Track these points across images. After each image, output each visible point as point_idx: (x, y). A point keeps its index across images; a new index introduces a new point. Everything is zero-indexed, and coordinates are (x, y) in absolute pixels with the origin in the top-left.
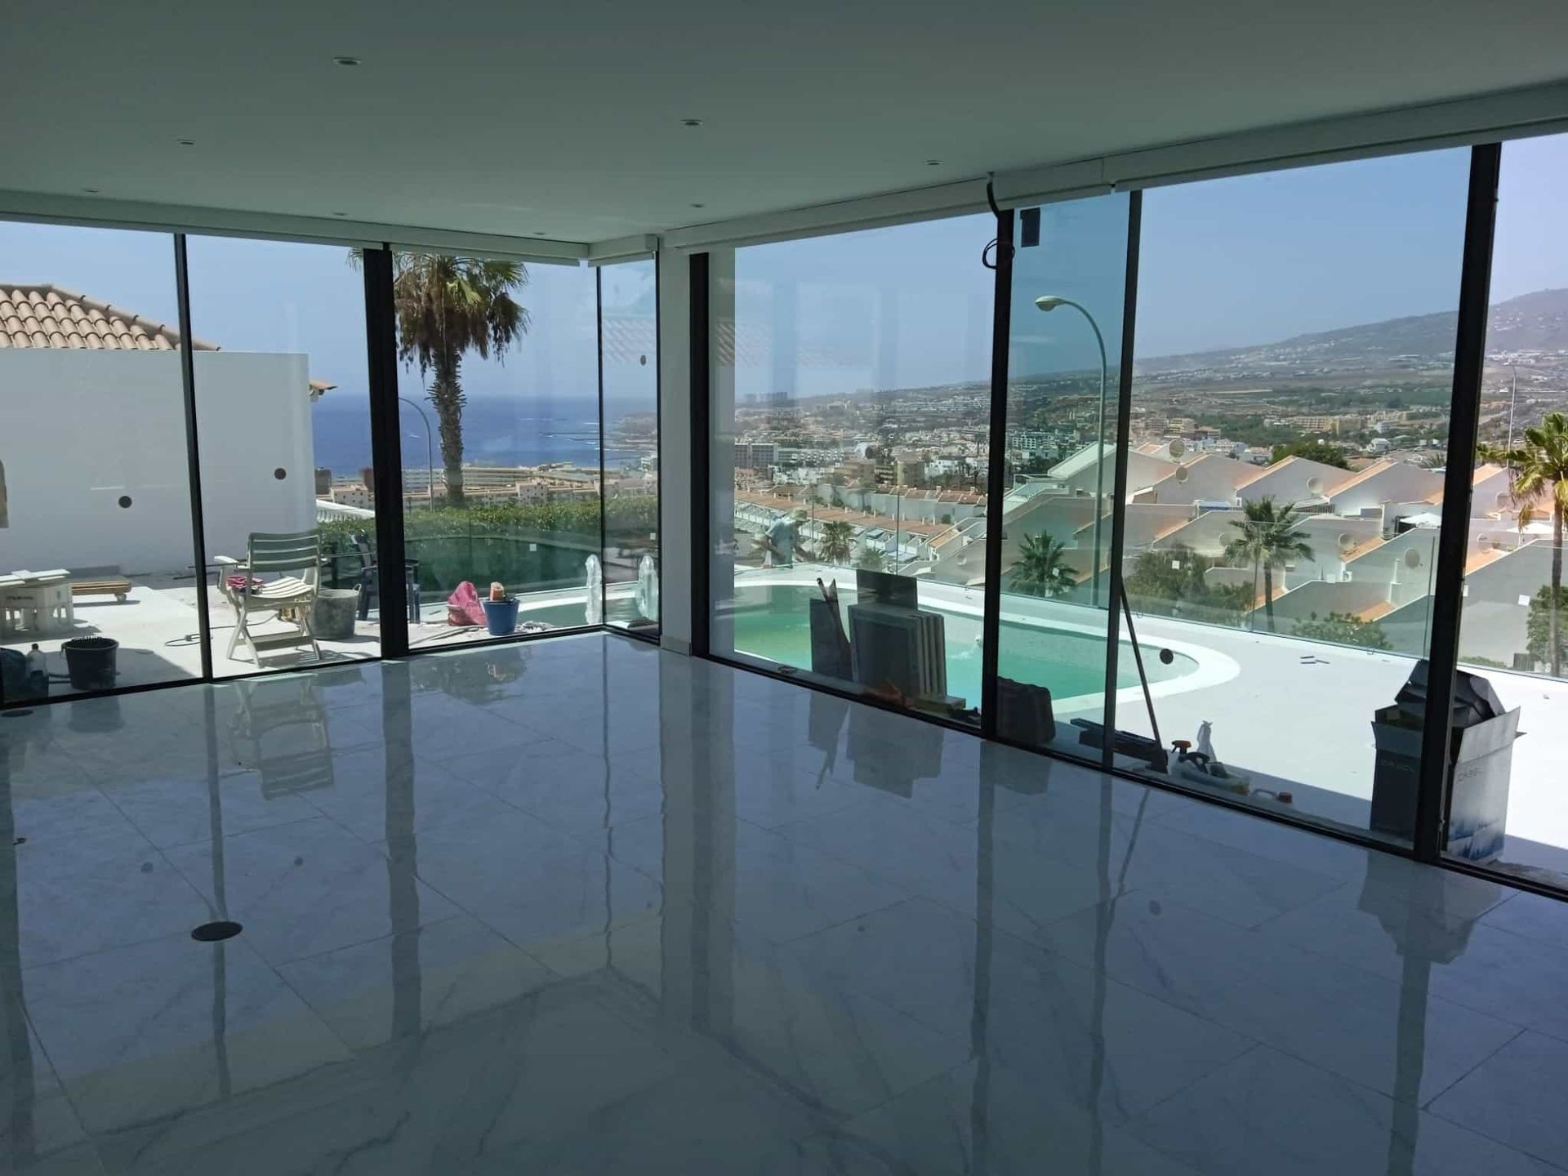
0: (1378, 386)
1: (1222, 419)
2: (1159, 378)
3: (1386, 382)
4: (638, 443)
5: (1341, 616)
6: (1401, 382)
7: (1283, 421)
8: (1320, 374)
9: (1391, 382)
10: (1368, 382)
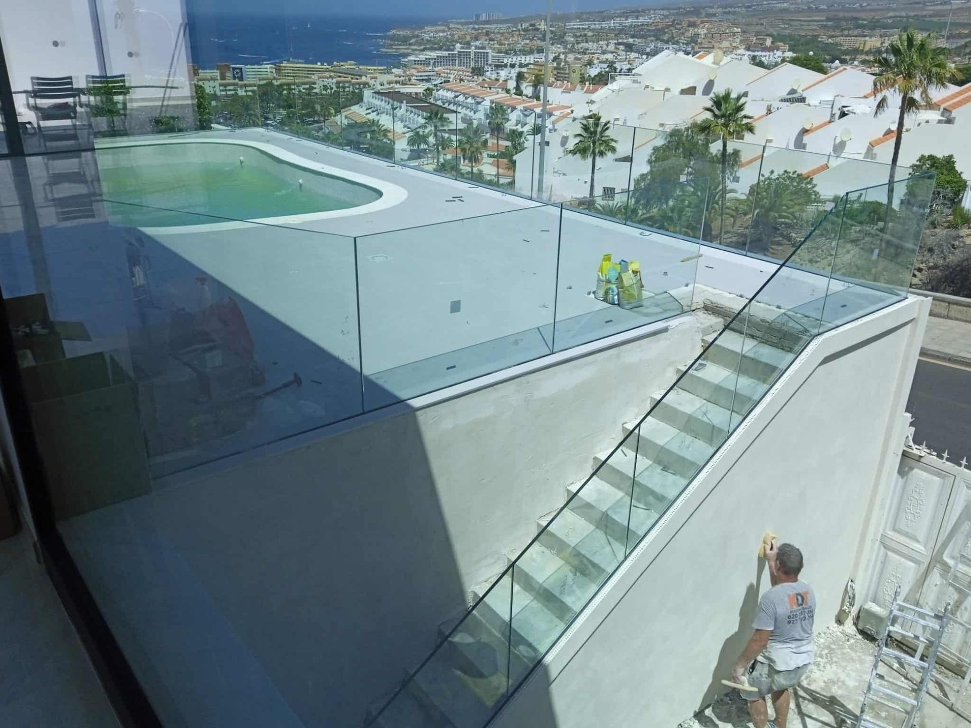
0: (897, 17)
1: (790, 37)
2: (753, 7)
3: (903, 14)
4: (400, 49)
5: (790, 173)
6: (912, 14)
7: (830, 40)
8: (859, 8)
9: (907, 14)
10: (891, 14)
